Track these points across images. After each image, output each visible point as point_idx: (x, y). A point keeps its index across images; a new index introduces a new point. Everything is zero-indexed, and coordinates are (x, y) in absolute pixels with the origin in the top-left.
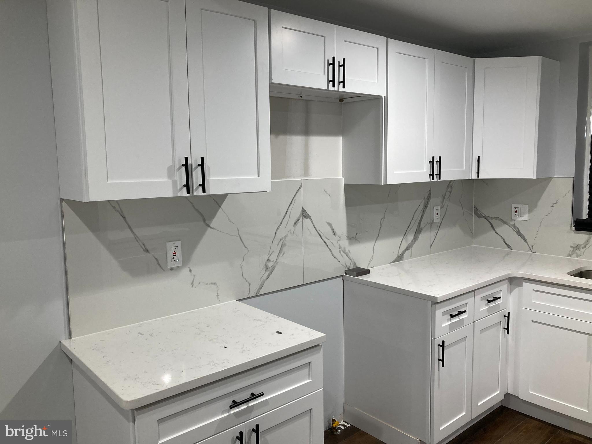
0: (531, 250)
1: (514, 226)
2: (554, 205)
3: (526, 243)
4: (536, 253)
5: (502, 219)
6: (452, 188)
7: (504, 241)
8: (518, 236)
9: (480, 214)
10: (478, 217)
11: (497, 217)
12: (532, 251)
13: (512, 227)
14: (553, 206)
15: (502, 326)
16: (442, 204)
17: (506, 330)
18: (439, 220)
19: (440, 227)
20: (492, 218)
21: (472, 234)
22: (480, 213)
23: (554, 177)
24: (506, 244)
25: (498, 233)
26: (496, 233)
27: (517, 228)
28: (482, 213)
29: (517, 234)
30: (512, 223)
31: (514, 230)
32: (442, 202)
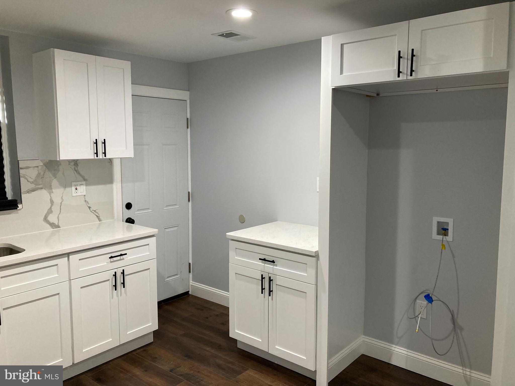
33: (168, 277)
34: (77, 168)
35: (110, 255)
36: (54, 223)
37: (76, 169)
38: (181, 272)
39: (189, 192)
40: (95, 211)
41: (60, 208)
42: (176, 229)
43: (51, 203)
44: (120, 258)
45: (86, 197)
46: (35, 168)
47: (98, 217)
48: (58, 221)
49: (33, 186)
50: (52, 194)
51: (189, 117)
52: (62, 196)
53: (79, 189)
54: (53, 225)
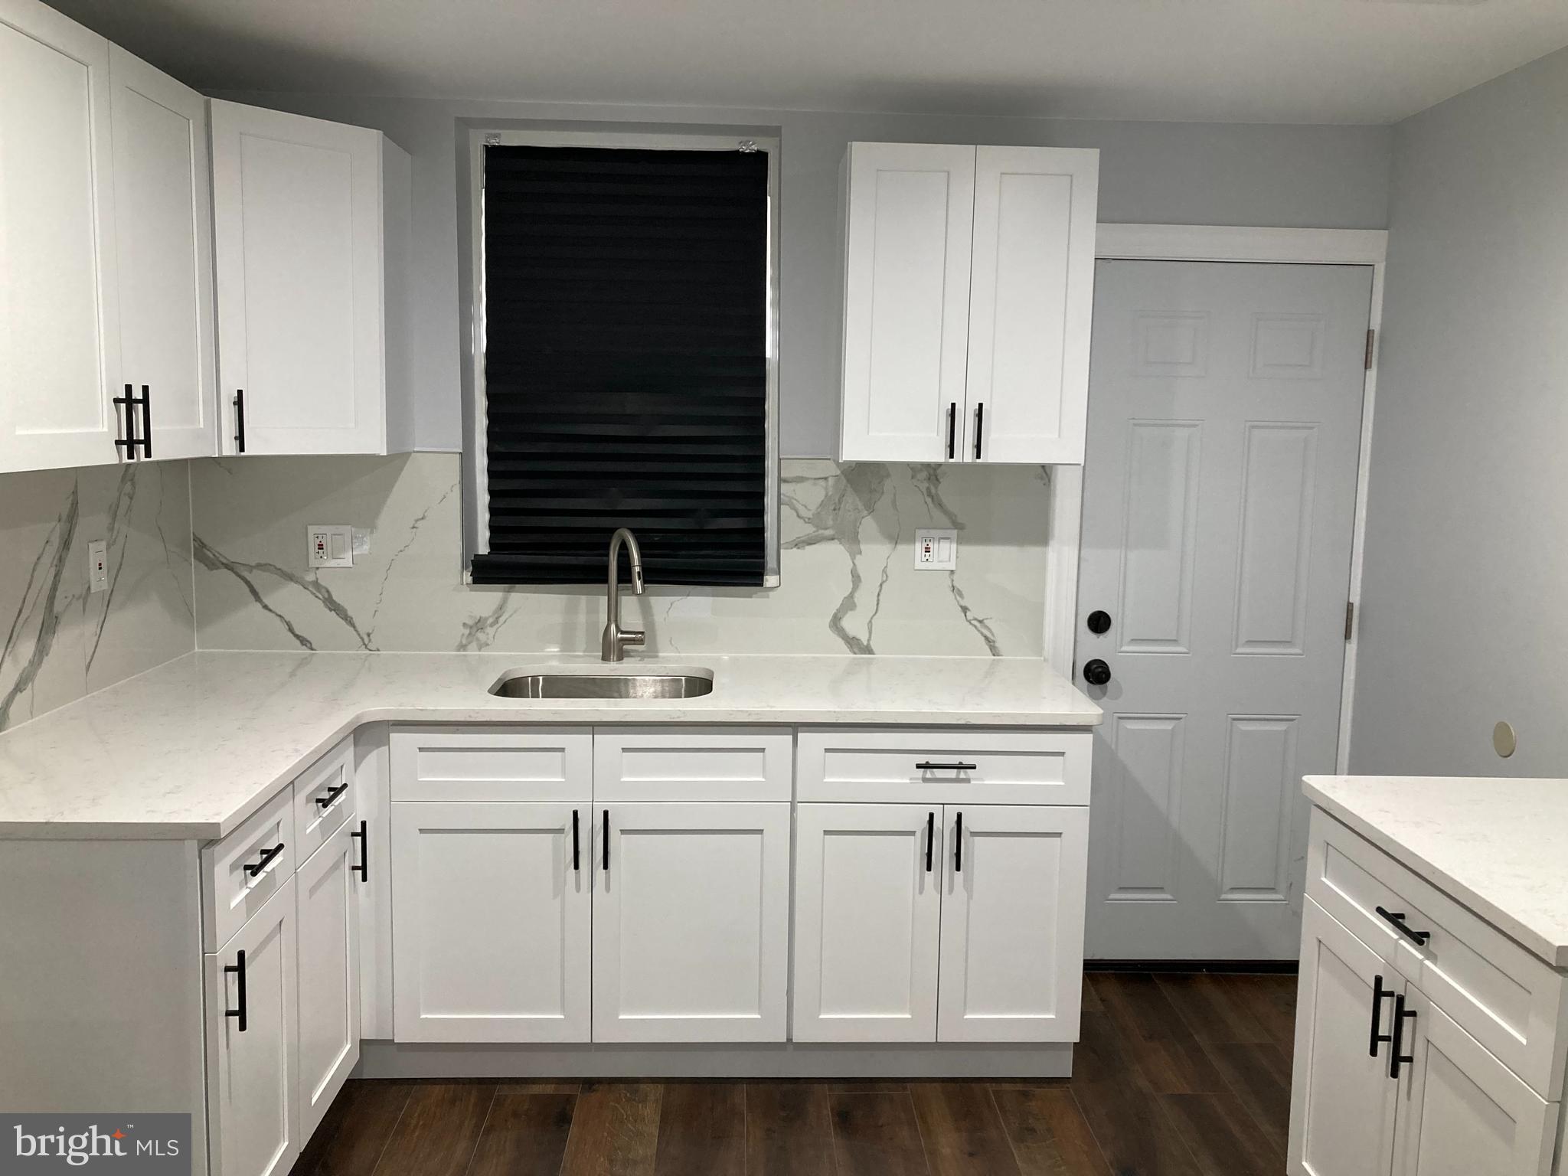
0: (364, 644)
1: (316, 584)
2: (419, 524)
3: (352, 629)
4: (378, 650)
5: (280, 569)
6: (133, 485)
7: (291, 630)
8: (328, 611)
9: (211, 556)
10: (206, 565)
11: (266, 565)
12: (368, 647)
13: (310, 589)
14: (416, 525)
15: (350, 863)
16: (112, 536)
17: (359, 872)
18: (105, 586)
19: (108, 606)
20: (251, 568)
21: (192, 615)
22: (214, 555)
23: (414, 452)
24: (297, 637)
25: (271, 607)
26: (266, 607)
27: (323, 590)
28: (219, 553)
29: (326, 606)
30: (310, 577)
31: (317, 597)
32: (111, 529)
33: (1233, 889)
34: (936, 488)
35: (923, 759)
36: (858, 637)
37: (933, 491)
38: (1291, 884)
39: (1350, 607)
40: (981, 622)
41: (876, 598)
42: (1284, 728)
43: (853, 582)
44: (958, 773)
45: (955, 577)
46: (817, 482)
47: (989, 642)
48: (870, 633)
49: (809, 530)
50: (858, 557)
51: (1376, 325)
52: (886, 567)
53: (936, 551)
54: (853, 643)
